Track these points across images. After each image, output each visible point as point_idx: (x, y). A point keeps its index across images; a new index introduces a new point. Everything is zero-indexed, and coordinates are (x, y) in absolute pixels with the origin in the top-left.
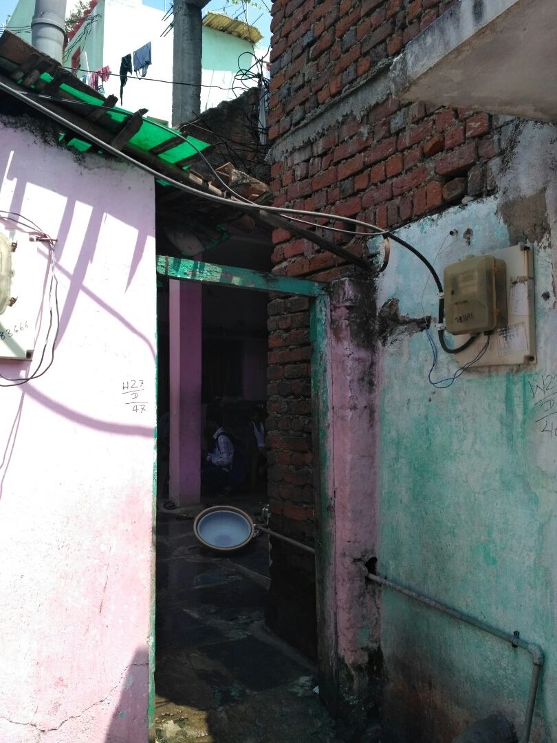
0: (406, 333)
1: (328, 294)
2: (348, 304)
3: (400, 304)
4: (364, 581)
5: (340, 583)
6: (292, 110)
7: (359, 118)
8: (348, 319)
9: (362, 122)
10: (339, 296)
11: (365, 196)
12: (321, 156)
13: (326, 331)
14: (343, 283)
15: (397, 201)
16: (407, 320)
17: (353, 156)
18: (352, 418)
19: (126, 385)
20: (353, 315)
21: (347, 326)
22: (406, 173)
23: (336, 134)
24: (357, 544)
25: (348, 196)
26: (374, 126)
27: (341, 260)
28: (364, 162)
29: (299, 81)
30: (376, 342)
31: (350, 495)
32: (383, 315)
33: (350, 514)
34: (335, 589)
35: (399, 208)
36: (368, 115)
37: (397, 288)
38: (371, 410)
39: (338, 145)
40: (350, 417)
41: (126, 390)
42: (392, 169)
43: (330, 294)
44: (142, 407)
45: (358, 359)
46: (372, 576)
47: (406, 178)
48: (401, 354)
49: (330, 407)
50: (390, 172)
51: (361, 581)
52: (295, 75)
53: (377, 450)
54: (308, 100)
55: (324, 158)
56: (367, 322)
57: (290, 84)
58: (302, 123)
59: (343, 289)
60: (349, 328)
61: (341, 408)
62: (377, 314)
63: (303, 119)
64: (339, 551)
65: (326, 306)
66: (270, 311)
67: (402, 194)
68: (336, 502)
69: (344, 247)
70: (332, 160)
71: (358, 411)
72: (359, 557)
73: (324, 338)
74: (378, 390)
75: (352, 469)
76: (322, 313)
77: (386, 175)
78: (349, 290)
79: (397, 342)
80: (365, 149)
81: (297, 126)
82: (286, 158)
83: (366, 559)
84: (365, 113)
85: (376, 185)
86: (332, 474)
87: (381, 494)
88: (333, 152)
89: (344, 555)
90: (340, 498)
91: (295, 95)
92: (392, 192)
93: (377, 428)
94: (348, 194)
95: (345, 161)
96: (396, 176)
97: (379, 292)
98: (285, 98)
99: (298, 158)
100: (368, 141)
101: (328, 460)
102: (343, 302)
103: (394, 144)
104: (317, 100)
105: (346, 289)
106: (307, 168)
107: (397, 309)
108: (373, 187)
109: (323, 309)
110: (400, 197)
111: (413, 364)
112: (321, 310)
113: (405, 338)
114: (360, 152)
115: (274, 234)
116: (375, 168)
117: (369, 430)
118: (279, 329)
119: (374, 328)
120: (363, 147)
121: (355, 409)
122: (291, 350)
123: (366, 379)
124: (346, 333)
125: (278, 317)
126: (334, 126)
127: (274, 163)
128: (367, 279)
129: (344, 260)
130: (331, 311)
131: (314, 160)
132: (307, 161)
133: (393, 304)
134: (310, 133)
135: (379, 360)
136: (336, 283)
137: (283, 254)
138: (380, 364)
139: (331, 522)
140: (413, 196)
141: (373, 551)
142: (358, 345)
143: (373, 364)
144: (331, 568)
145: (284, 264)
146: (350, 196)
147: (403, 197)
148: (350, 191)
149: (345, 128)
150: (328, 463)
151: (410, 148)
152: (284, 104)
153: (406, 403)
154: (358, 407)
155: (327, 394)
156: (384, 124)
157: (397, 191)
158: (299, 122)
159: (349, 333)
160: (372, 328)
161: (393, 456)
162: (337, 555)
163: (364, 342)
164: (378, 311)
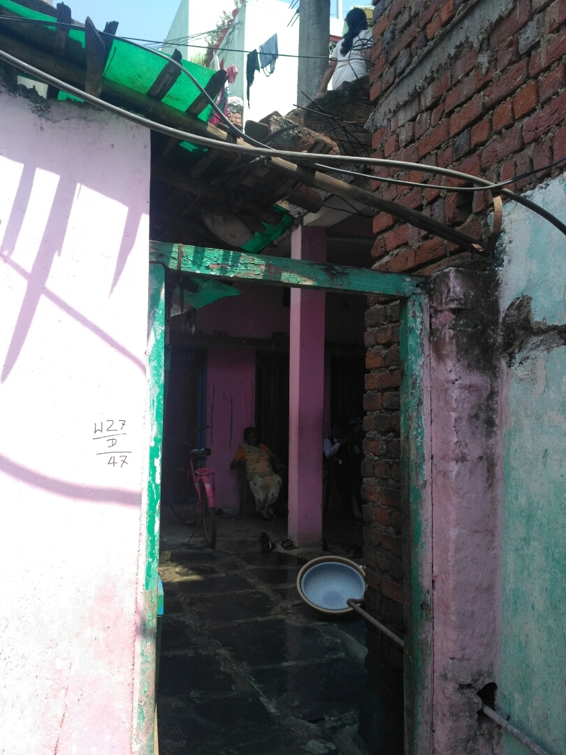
0: (542, 347)
1: (427, 293)
2: (453, 306)
3: (533, 304)
4: (476, 716)
5: (439, 718)
6: (396, 58)
7: (476, 45)
8: (453, 328)
9: (480, 50)
10: (441, 295)
11: (485, 152)
12: (430, 109)
13: (422, 345)
14: (446, 275)
15: (529, 151)
16: (543, 327)
17: (470, 99)
18: (459, 473)
19: (99, 427)
20: (461, 322)
21: (451, 338)
22: (542, 107)
23: (449, 74)
24: (465, 663)
25: (463, 156)
26: (497, 51)
27: (453, 247)
28: (484, 104)
29: (405, 17)
30: (499, 360)
31: (454, 589)
32: (509, 321)
33: (453, 618)
34: (432, 724)
35: (531, 161)
36: (488, 39)
37: (529, 280)
38: (489, 463)
39: (450, 89)
40: (454, 473)
41: (99, 434)
42: (522, 105)
43: (430, 293)
44: (123, 458)
45: (469, 388)
46: (488, 711)
47: (542, 115)
48: (534, 381)
49: (427, 457)
50: (520, 109)
51: (471, 717)
52: (400, 13)
53: (498, 522)
54: (414, 39)
55: (435, 110)
56: (483, 332)
57: (395, 25)
58: (407, 71)
59: (447, 284)
60: (454, 341)
61: (443, 458)
62: (501, 321)
63: (408, 65)
64: (439, 671)
65: (422, 311)
66: (368, 321)
67: (536, 140)
68: (435, 597)
69: (457, 229)
70: (444, 111)
71: (469, 464)
72: (469, 681)
73: (418, 356)
74: (501, 433)
75: (457, 550)
76: (417, 320)
77: (513, 117)
78: (456, 286)
79: (529, 361)
80: (485, 86)
81: (401, 76)
82: (389, 120)
83: (480, 685)
84: (485, 35)
85: (499, 133)
86: (429, 556)
87: (505, 589)
88: (444, 101)
89: (445, 677)
90: (440, 591)
91: (400, 37)
92: (522, 137)
93: (499, 490)
94: (462, 153)
95: (458, 109)
96: (528, 114)
97: (503, 287)
98: (388, 44)
99: (403, 117)
100: (489, 74)
101: (423, 534)
102: (447, 304)
103: (525, 69)
104: (426, 37)
105: (451, 285)
106: (414, 129)
107: (529, 312)
108: (495, 137)
109: (418, 314)
110: (533, 145)
111: (552, 395)
112: (414, 316)
113: (540, 354)
114: (478, 91)
115: (375, 221)
116: (498, 109)
117: (485, 493)
118: (378, 344)
119: (495, 340)
120: (482, 83)
121: (463, 461)
122: (391, 371)
123: (482, 416)
124: (450, 349)
125: (377, 328)
126: (446, 64)
127: (376, 130)
128: (485, 270)
129: (457, 246)
130: (431, 317)
131: (421, 116)
132: (413, 120)
133: (522, 304)
134: (416, 81)
135: (502, 389)
136: (437, 276)
137: (385, 246)
138: (504, 394)
139: (428, 625)
140: (552, 139)
141: (490, 674)
142: (469, 366)
143: (492, 394)
144: (427, 694)
145: (386, 259)
146: (466, 155)
147: (538, 144)
148: (466, 149)
149: (459, 63)
150: (423, 539)
151: (548, 69)
152: (387, 53)
153: (542, 455)
154: (468, 458)
155: (422, 438)
156: (510, 45)
157: (528, 137)
158: (403, 71)
159: (454, 348)
160: (492, 341)
161: (521, 535)
162: (435, 675)
163: (478, 361)
164: (502, 315)
